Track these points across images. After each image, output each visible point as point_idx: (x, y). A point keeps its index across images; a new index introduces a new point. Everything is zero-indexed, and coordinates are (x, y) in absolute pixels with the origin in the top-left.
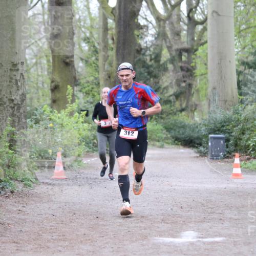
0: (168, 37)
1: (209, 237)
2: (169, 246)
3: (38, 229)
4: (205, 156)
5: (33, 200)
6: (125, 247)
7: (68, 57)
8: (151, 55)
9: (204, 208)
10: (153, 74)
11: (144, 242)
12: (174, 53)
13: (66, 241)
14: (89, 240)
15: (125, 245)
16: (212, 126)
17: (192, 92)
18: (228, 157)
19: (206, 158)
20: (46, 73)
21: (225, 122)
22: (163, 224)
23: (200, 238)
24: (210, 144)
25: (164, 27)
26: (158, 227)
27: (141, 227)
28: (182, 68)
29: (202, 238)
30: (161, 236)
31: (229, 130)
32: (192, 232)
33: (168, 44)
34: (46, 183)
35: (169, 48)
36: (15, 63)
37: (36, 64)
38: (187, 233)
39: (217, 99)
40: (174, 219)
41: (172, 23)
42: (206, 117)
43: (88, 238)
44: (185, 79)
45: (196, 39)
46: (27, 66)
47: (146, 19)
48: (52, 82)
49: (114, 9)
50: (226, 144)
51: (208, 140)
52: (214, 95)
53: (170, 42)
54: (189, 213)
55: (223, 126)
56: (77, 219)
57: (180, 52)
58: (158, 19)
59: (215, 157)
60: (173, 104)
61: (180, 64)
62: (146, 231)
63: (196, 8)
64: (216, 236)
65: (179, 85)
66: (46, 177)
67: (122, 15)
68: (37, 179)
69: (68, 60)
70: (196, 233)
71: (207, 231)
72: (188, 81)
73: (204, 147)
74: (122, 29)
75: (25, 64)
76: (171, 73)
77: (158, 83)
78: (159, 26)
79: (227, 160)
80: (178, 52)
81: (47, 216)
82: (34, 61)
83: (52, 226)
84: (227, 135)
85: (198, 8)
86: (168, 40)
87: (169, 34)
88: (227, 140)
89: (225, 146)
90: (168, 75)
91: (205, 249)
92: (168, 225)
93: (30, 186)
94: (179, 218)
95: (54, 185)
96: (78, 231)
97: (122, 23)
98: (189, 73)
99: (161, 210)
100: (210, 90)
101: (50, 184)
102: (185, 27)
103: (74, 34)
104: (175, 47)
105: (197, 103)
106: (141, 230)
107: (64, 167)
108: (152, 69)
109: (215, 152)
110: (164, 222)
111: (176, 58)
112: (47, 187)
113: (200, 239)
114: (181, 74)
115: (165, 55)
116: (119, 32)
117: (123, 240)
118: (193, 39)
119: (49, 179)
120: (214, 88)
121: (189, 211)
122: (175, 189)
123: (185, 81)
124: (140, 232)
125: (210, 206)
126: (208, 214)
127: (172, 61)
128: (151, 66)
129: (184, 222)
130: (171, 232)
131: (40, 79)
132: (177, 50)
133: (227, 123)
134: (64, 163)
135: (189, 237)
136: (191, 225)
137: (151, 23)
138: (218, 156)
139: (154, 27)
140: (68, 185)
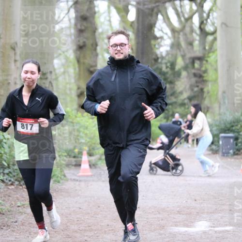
0: (181, 47)
1: (220, 227)
2: (184, 235)
3: (66, 221)
4: (217, 153)
5: (62, 195)
6: (145, 236)
7: (92, 66)
8: (166, 63)
9: (215, 200)
10: (169, 80)
11: (162, 232)
12: (187, 61)
13: (91, 231)
14: (112, 230)
15: (144, 234)
16: (223, 126)
17: (204, 96)
18: (237, 154)
19: (217, 155)
20: (73, 81)
21: (234, 122)
22: (178, 215)
23: (211, 227)
24: (221, 142)
25: (179, 38)
26: (174, 218)
27: (158, 218)
28: (195, 75)
29: (214, 227)
30: (176, 226)
31: (238, 130)
32: (205, 222)
33: (182, 53)
34: (74, 180)
35: (183, 56)
36: (44, 72)
37: (64, 73)
38: (200, 223)
39: (226, 101)
40: (188, 210)
41: (185, 35)
42: (217, 118)
43: (111, 229)
44: (198, 84)
45: (207, 48)
46: (56, 75)
47: (162, 31)
48: (79, 88)
49: (133, 22)
50: (235, 142)
51: (219, 139)
52: (224, 98)
53: (184, 51)
54: (202, 205)
55: (233, 126)
56: (101, 211)
57: (193, 60)
58: (173, 30)
59: (225, 154)
60: (187, 107)
61: (193, 71)
62: (163, 221)
63: (207, 20)
64: (226, 225)
65: (192, 90)
66: (73, 174)
67: (140, 27)
68: (65, 176)
69: (92, 69)
70: (209, 223)
71: (219, 221)
72: (201, 86)
73: (216, 145)
74: (140, 40)
75: (53, 73)
76: (185, 79)
77: (174, 87)
78: (174, 37)
79: (236, 156)
80: (191, 60)
81: (74, 209)
82: (62, 70)
83: (79, 218)
84: (236, 134)
85: (209, 20)
86: (182, 49)
87: (183, 44)
88: (236, 139)
89: (235, 144)
90: (183, 80)
91: (217, 238)
92: (183, 216)
93: (59, 182)
94: (193, 210)
95: (80, 181)
96: (102, 222)
97: (140, 35)
98: (201, 79)
99: (177, 202)
100: (220, 93)
101: (77, 180)
102: (198, 38)
103: (97, 45)
104: (188, 55)
105: (209, 105)
106: (159, 221)
107: (90, 165)
108: (168, 75)
109: (226, 150)
110: (180, 214)
111: (190, 66)
112: (75, 183)
113: (212, 229)
114: (194, 80)
115: (180, 63)
116: (138, 43)
117: (143, 230)
118: (204, 48)
119: (76, 176)
120: (224, 92)
121: (202, 203)
122: (189, 184)
123: (198, 86)
124: (159, 223)
125: (221, 198)
126: (219, 206)
127: (186, 68)
128: (167, 73)
129: (198, 213)
130: (185, 222)
131: (68, 86)
132: (190, 58)
133: (236, 124)
134: (89, 162)
135: (201, 226)
136: (204, 216)
137: (166, 34)
138: (229, 153)
139: (169, 38)
140: (93, 181)
